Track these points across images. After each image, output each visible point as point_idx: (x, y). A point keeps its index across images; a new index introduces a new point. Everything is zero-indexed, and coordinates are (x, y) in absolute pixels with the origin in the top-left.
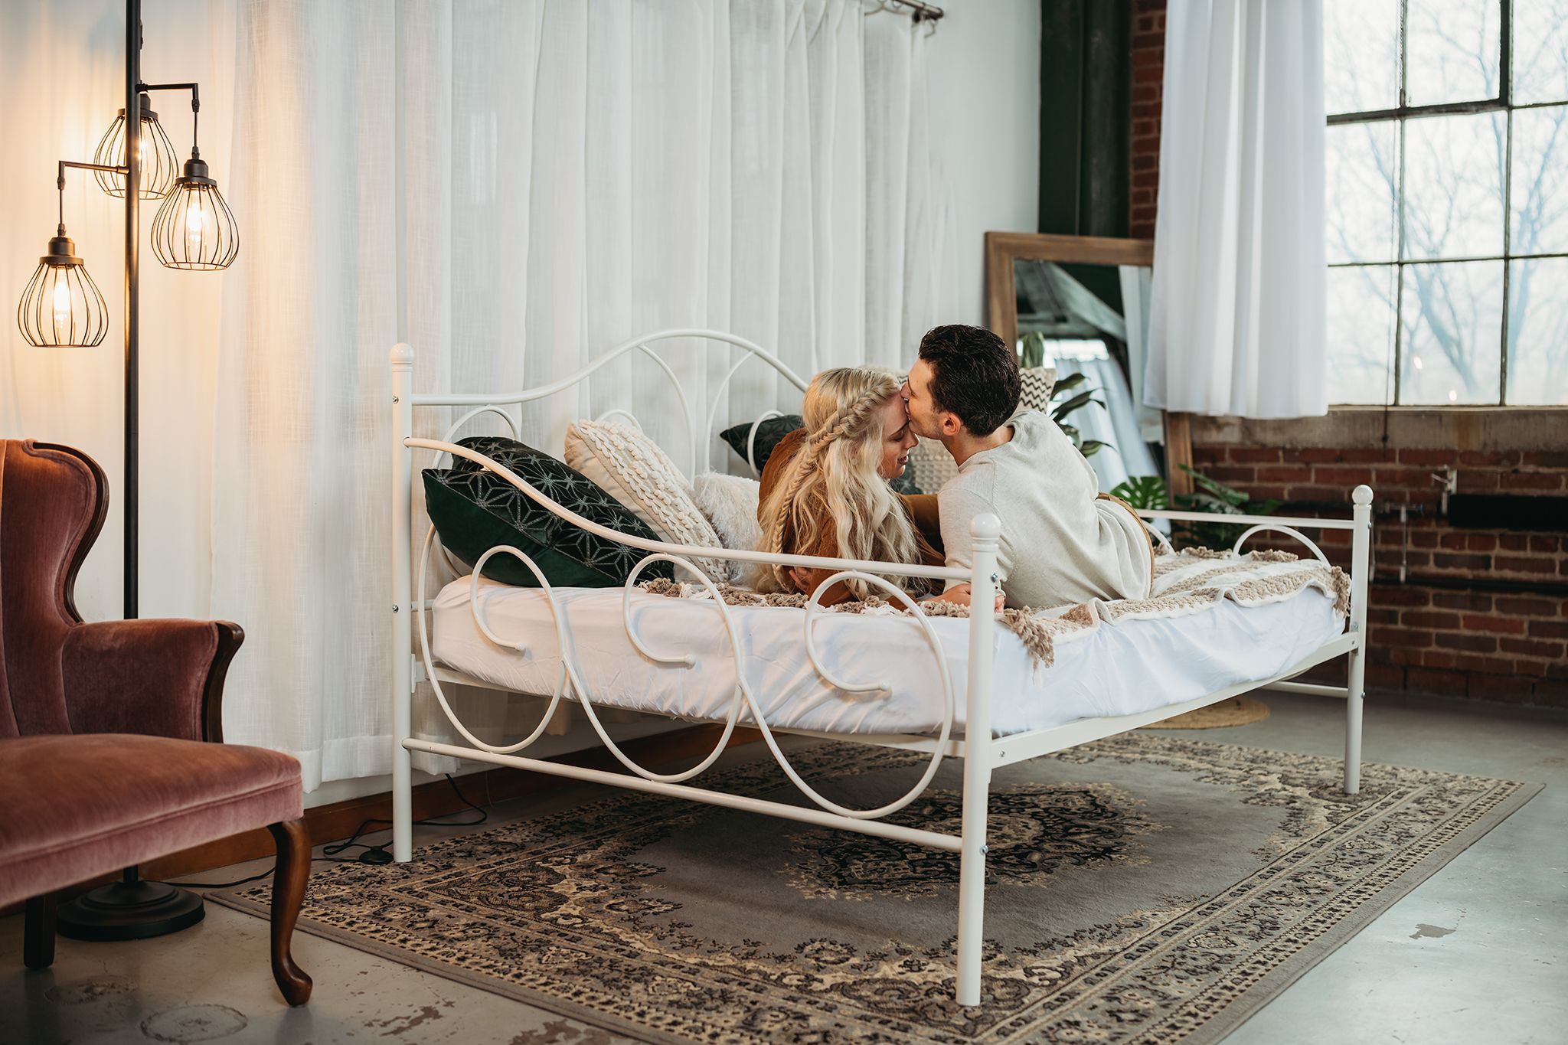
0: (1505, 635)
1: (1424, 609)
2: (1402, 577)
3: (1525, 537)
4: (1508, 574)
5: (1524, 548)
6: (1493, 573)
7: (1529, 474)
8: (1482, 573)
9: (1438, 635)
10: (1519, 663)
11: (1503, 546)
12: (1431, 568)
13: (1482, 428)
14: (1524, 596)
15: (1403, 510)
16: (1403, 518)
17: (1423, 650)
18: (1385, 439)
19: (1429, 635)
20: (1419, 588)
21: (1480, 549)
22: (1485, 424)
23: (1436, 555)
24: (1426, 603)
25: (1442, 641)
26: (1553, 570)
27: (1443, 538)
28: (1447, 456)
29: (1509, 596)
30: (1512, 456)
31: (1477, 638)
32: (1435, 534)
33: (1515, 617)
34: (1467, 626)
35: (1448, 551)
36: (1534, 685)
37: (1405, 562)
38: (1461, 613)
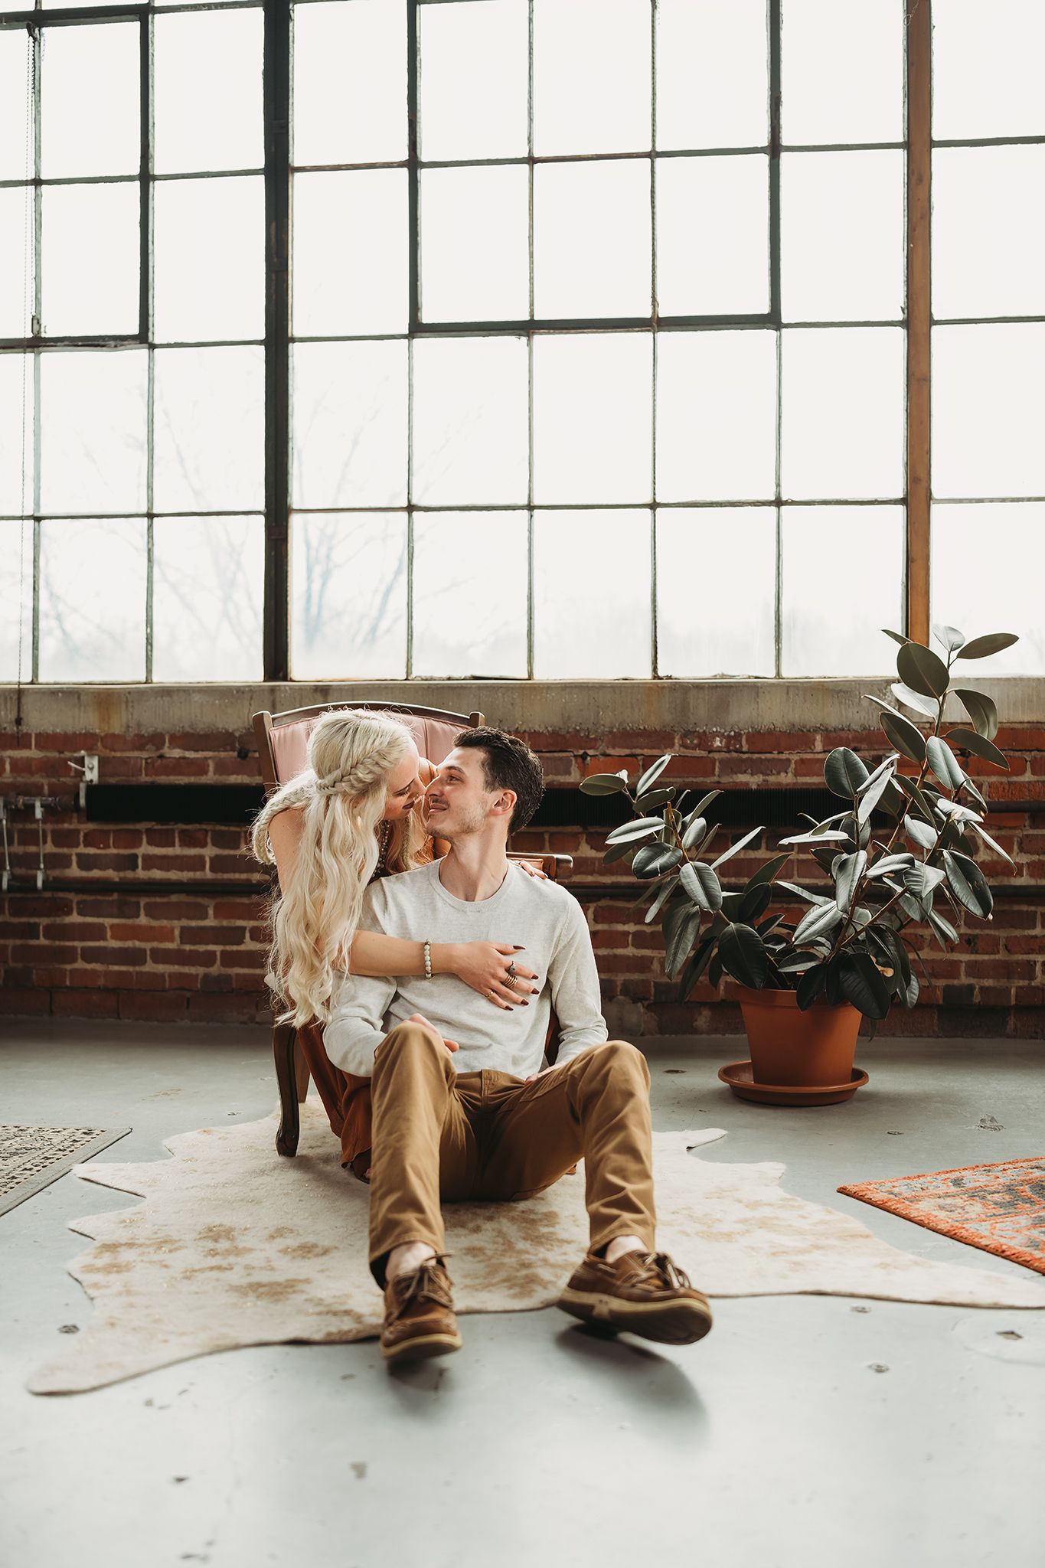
0: (155, 944)
1: (68, 920)
2: (40, 884)
3: (173, 831)
4: (157, 874)
5: (173, 845)
6: (141, 874)
7: (175, 758)
8: (129, 874)
9: (83, 949)
10: (171, 975)
11: (150, 843)
12: (75, 871)
13: (124, 706)
14: (174, 898)
15: (38, 804)
16: (39, 813)
17: (68, 967)
18: (18, 721)
19: (74, 948)
20: (61, 895)
21: (126, 848)
22: (127, 702)
23: (79, 855)
24: (69, 913)
25: (90, 955)
26: (203, 868)
27: (86, 835)
28: (88, 741)
29: (158, 900)
30: (156, 740)
31: (126, 950)
32: (78, 831)
33: (165, 923)
34: (114, 937)
35: (92, 851)
36: (188, 999)
37: (42, 866)
38: (108, 921)
